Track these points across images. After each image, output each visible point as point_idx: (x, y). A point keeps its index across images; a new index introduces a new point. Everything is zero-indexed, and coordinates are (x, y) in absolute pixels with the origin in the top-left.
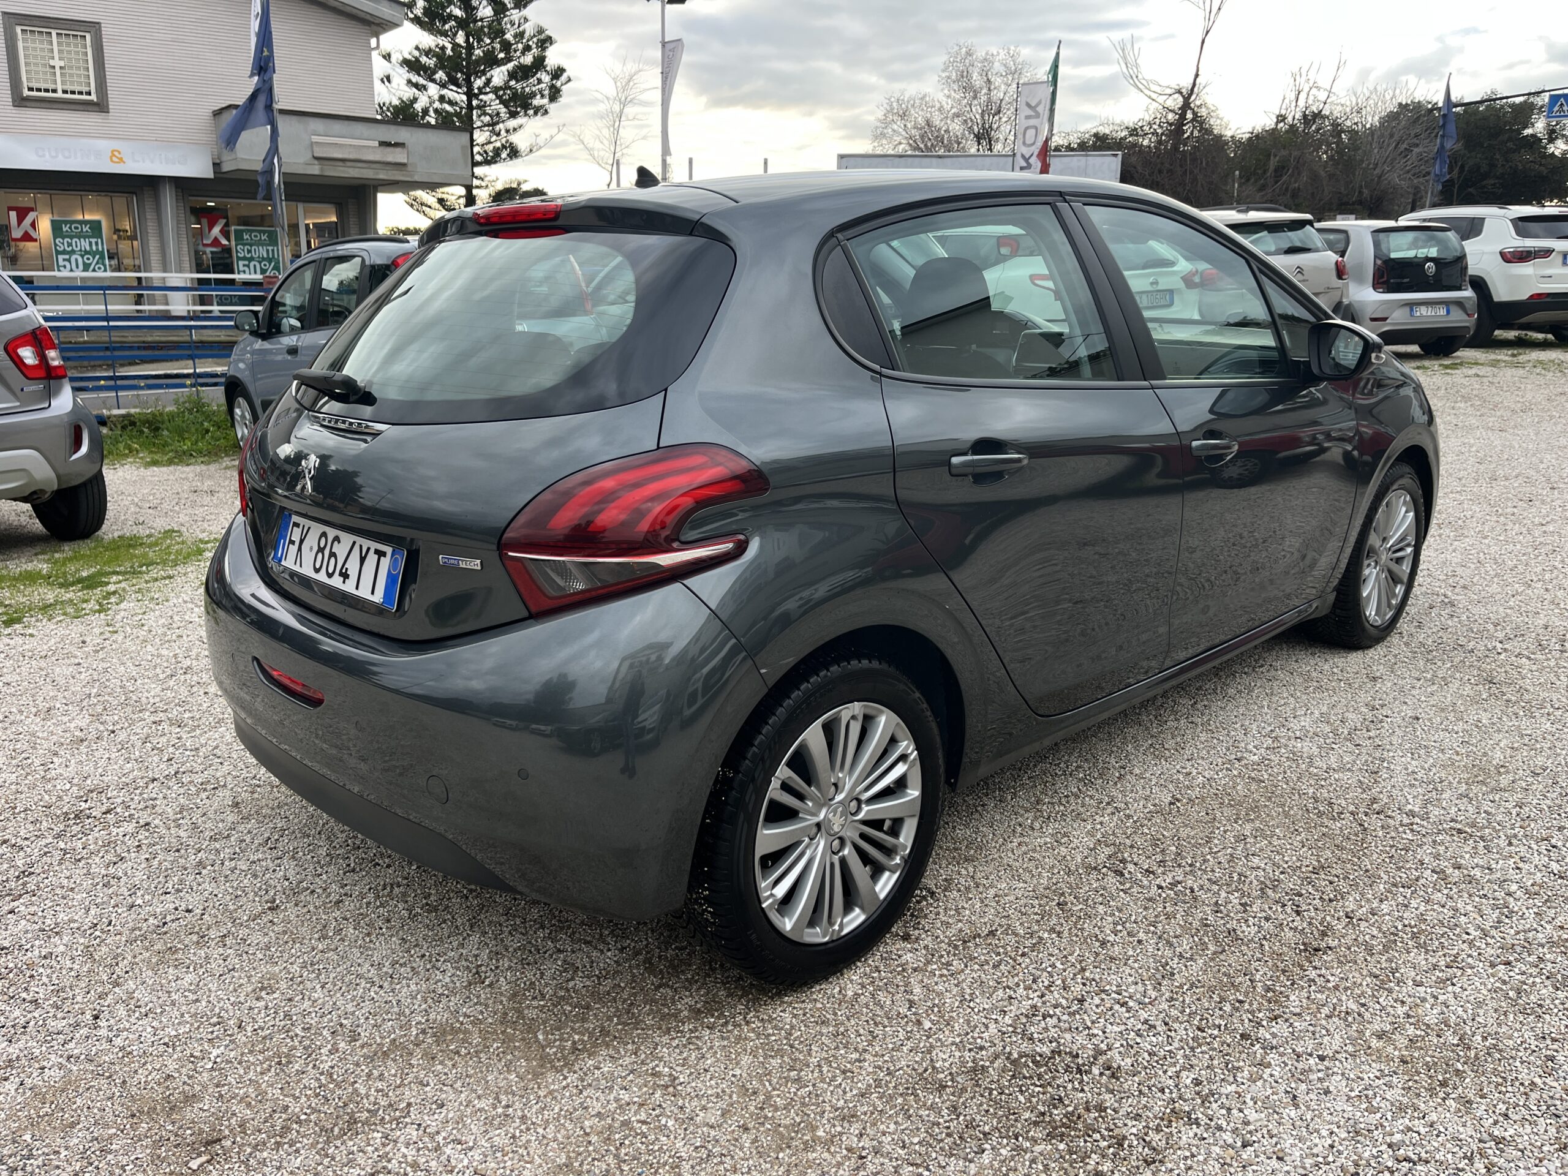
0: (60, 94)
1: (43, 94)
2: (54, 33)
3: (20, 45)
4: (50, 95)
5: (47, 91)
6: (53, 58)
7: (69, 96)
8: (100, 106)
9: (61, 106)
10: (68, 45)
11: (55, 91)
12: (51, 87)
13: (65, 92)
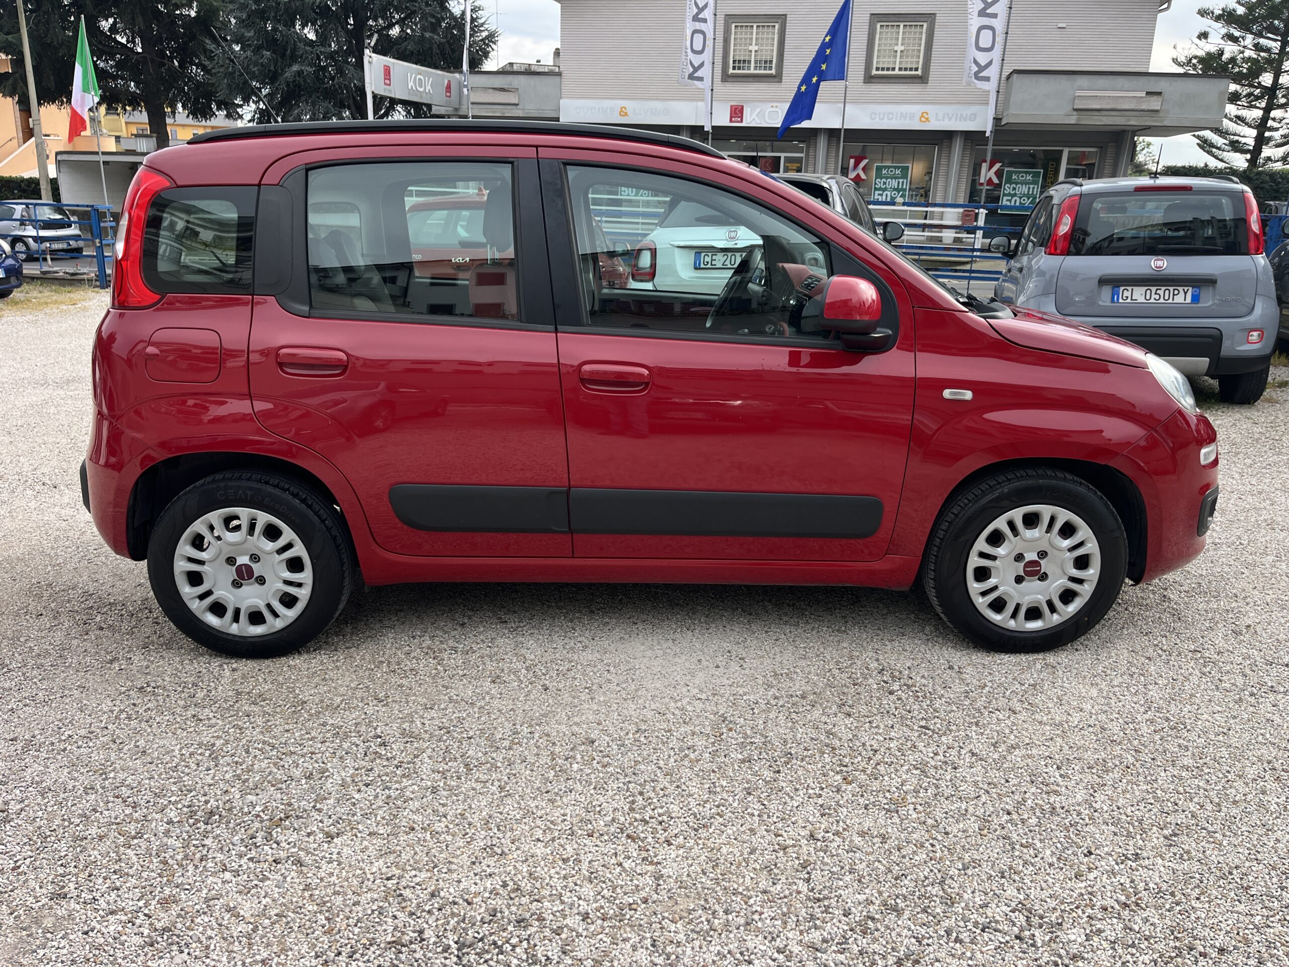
0: (897, 72)
1: (885, 72)
2: (902, 25)
3: (877, 36)
4: (890, 72)
5: (888, 69)
6: (897, 44)
7: (903, 73)
8: (922, 79)
9: (897, 80)
10: (910, 33)
11: (893, 69)
12: (891, 66)
13: (900, 69)
